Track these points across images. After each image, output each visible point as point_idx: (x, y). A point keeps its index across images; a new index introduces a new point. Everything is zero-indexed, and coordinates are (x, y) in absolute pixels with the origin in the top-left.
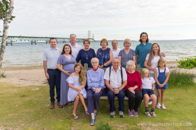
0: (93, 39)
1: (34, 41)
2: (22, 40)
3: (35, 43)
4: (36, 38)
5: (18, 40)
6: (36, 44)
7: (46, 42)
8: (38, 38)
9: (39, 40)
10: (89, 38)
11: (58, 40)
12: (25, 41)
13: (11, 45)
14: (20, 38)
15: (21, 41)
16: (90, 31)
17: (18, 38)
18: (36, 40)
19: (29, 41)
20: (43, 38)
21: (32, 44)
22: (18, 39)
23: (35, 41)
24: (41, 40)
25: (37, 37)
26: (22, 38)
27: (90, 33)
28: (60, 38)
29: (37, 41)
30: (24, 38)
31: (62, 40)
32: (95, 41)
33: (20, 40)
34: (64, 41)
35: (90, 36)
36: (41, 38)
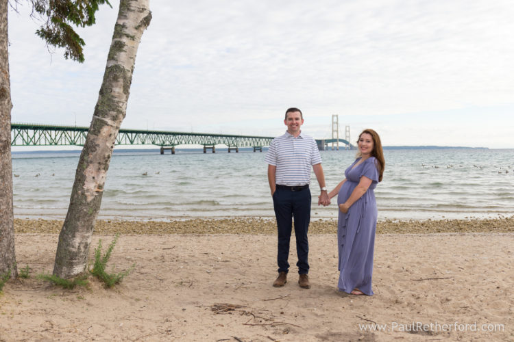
0: (348, 140)
1: (167, 143)
2: (135, 142)
3: (171, 149)
4: (174, 134)
5: (123, 142)
6: (173, 153)
7: (205, 148)
8: (182, 134)
9: (183, 142)
10: (335, 137)
11: (241, 144)
12: (143, 143)
14: (129, 134)
15: (132, 142)
16: (337, 116)
17: (123, 134)
18: (176, 143)
19: (153, 143)
20: (196, 135)
21: (162, 153)
22: (124, 138)
23: (173, 145)
24: (190, 142)
25: (178, 134)
26: (134, 135)
27: (337, 123)
28: (244, 137)
29: (178, 144)
30: (141, 135)
31: (250, 144)
33: (128, 142)
34: (256, 145)
35: (337, 131)
36: (189, 134)
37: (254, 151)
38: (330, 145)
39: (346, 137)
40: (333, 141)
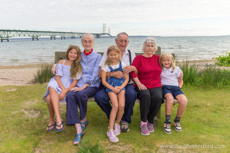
0: (109, 34)
1: (35, 36)
2: (21, 35)
3: (37, 38)
4: (38, 32)
5: (16, 35)
6: (38, 40)
7: (51, 38)
8: (41, 32)
9: (42, 35)
10: (104, 33)
11: (66, 36)
12: (24, 36)
13: (7, 41)
14: (18, 32)
15: (19, 36)
16: (105, 24)
17: (15, 32)
18: (39, 35)
19: (29, 36)
20: (47, 32)
21: (33, 40)
22: (16, 34)
23: (37, 36)
24: (45, 35)
25: (39, 32)
26: (20, 32)
27: (105, 27)
28: (68, 33)
29: (40, 36)
30: (23, 32)
31: (71, 35)
32: (111, 37)
33: (18, 35)
34: (72, 36)
35: (105, 30)
36: (44, 32)
37: (72, 38)
38: (102, 36)
39: (109, 32)
40: (104, 34)
